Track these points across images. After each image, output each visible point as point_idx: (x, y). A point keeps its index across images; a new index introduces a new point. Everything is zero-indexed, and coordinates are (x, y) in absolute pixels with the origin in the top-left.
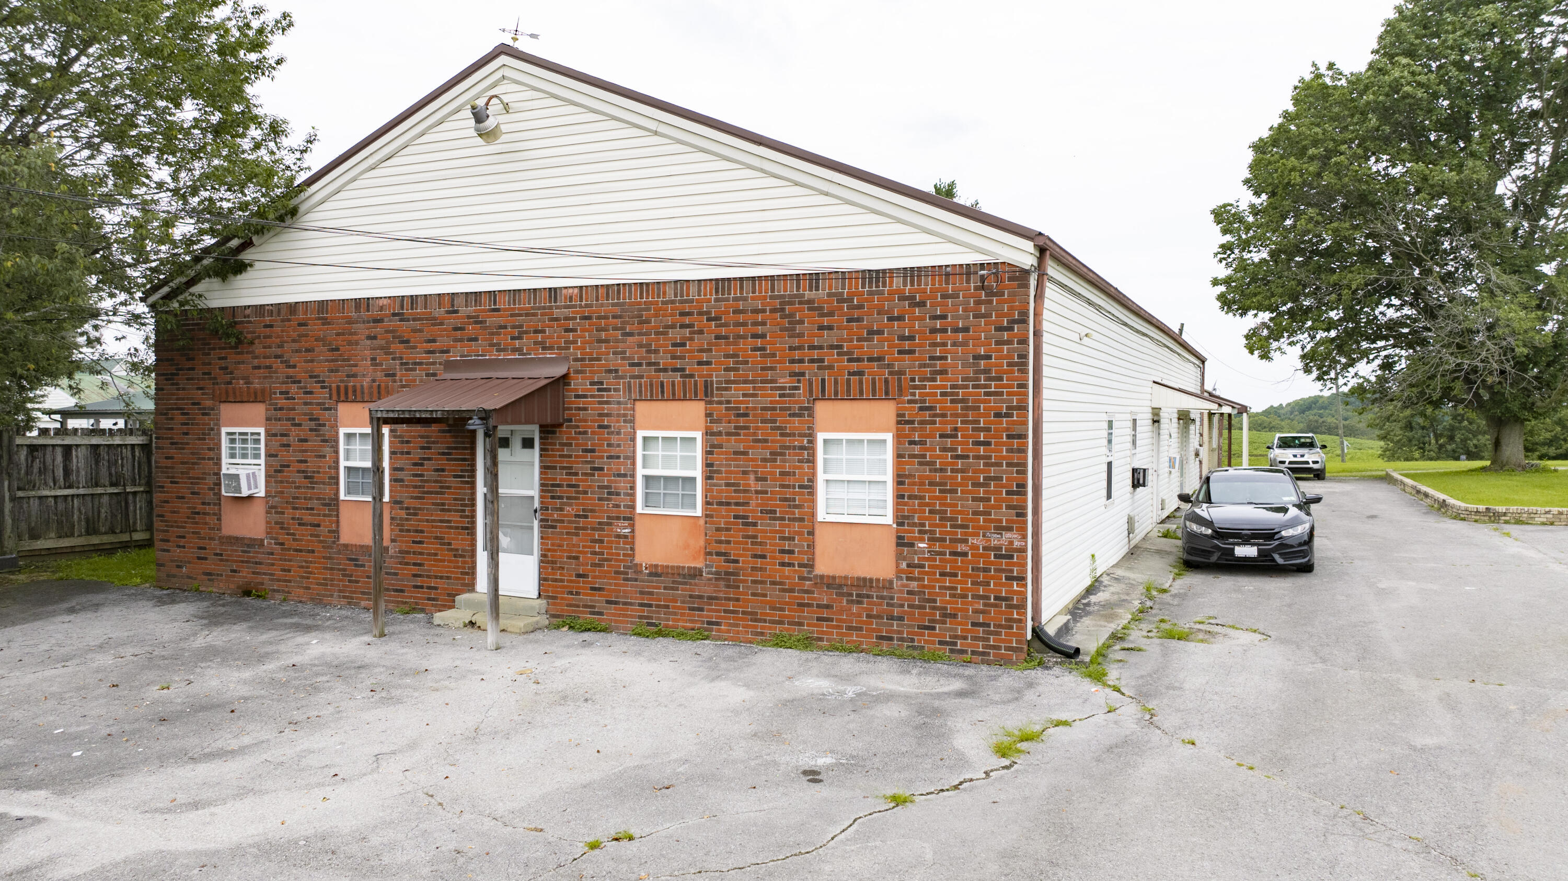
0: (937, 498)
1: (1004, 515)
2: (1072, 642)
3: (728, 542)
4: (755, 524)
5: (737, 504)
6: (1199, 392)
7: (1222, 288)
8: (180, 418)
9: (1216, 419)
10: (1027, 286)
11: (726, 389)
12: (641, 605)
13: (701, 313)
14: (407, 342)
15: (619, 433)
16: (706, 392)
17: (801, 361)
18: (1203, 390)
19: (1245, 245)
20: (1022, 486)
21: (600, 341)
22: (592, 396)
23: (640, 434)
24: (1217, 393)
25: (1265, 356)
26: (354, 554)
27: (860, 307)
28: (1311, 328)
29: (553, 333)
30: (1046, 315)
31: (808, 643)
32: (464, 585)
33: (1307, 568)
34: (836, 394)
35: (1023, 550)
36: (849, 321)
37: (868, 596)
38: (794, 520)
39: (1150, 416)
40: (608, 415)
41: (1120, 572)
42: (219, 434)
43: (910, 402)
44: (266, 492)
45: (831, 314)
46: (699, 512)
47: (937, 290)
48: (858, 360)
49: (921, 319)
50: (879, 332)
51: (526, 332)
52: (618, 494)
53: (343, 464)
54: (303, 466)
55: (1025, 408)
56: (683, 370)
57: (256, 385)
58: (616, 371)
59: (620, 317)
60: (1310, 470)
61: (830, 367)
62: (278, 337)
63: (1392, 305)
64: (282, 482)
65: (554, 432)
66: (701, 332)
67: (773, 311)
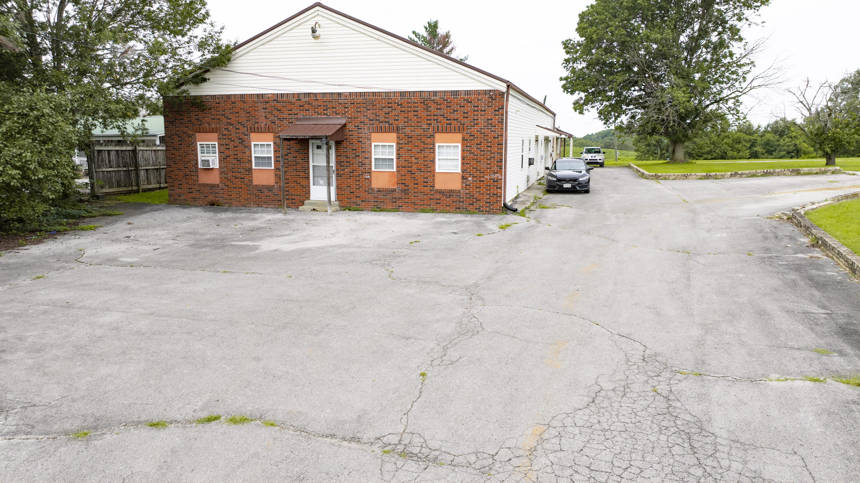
0: (475, 164)
1: (496, 169)
2: (515, 207)
3: (405, 180)
4: (415, 174)
5: (408, 167)
6: (552, 129)
7: (564, 82)
8: (176, 138)
9: (559, 140)
10: (504, 97)
11: (404, 129)
12: (374, 201)
13: (395, 103)
14: (280, 110)
15: (365, 144)
16: (398, 130)
17: (431, 120)
18: (554, 128)
19: (575, 60)
20: (501, 160)
21: (358, 112)
22: (355, 131)
23: (373, 144)
24: (560, 129)
25: (581, 113)
26: (260, 189)
27: (450, 102)
28: (601, 100)
29: (340, 109)
30: (509, 106)
31: (433, 211)
32: (306, 197)
33: (587, 192)
34: (442, 131)
35: (501, 179)
36: (447, 107)
37: (453, 195)
38: (428, 172)
39: (535, 139)
40: (361, 137)
41: (525, 193)
42: (196, 145)
43: (467, 133)
44: (220, 166)
45: (441, 104)
46: (395, 170)
47: (476, 98)
48: (450, 120)
49: (470, 107)
50: (457, 111)
51: (329, 108)
52: (365, 164)
53: (253, 155)
54: (236, 157)
55: (503, 136)
56: (389, 122)
57: (213, 126)
58: (364, 122)
59: (365, 103)
60: (597, 163)
61: (440, 122)
62: (223, 107)
63: (636, 90)
64: (227, 162)
65: (341, 143)
66: (395, 109)
67: (421, 103)
